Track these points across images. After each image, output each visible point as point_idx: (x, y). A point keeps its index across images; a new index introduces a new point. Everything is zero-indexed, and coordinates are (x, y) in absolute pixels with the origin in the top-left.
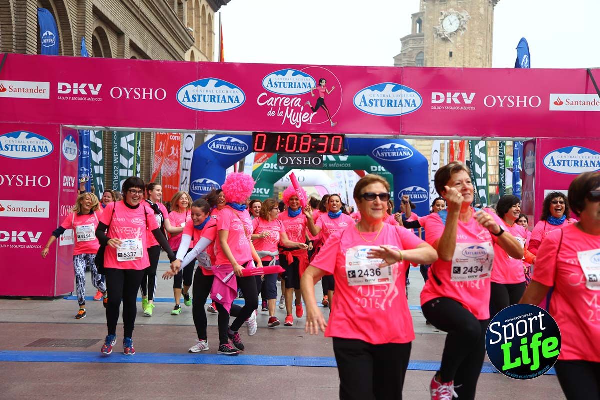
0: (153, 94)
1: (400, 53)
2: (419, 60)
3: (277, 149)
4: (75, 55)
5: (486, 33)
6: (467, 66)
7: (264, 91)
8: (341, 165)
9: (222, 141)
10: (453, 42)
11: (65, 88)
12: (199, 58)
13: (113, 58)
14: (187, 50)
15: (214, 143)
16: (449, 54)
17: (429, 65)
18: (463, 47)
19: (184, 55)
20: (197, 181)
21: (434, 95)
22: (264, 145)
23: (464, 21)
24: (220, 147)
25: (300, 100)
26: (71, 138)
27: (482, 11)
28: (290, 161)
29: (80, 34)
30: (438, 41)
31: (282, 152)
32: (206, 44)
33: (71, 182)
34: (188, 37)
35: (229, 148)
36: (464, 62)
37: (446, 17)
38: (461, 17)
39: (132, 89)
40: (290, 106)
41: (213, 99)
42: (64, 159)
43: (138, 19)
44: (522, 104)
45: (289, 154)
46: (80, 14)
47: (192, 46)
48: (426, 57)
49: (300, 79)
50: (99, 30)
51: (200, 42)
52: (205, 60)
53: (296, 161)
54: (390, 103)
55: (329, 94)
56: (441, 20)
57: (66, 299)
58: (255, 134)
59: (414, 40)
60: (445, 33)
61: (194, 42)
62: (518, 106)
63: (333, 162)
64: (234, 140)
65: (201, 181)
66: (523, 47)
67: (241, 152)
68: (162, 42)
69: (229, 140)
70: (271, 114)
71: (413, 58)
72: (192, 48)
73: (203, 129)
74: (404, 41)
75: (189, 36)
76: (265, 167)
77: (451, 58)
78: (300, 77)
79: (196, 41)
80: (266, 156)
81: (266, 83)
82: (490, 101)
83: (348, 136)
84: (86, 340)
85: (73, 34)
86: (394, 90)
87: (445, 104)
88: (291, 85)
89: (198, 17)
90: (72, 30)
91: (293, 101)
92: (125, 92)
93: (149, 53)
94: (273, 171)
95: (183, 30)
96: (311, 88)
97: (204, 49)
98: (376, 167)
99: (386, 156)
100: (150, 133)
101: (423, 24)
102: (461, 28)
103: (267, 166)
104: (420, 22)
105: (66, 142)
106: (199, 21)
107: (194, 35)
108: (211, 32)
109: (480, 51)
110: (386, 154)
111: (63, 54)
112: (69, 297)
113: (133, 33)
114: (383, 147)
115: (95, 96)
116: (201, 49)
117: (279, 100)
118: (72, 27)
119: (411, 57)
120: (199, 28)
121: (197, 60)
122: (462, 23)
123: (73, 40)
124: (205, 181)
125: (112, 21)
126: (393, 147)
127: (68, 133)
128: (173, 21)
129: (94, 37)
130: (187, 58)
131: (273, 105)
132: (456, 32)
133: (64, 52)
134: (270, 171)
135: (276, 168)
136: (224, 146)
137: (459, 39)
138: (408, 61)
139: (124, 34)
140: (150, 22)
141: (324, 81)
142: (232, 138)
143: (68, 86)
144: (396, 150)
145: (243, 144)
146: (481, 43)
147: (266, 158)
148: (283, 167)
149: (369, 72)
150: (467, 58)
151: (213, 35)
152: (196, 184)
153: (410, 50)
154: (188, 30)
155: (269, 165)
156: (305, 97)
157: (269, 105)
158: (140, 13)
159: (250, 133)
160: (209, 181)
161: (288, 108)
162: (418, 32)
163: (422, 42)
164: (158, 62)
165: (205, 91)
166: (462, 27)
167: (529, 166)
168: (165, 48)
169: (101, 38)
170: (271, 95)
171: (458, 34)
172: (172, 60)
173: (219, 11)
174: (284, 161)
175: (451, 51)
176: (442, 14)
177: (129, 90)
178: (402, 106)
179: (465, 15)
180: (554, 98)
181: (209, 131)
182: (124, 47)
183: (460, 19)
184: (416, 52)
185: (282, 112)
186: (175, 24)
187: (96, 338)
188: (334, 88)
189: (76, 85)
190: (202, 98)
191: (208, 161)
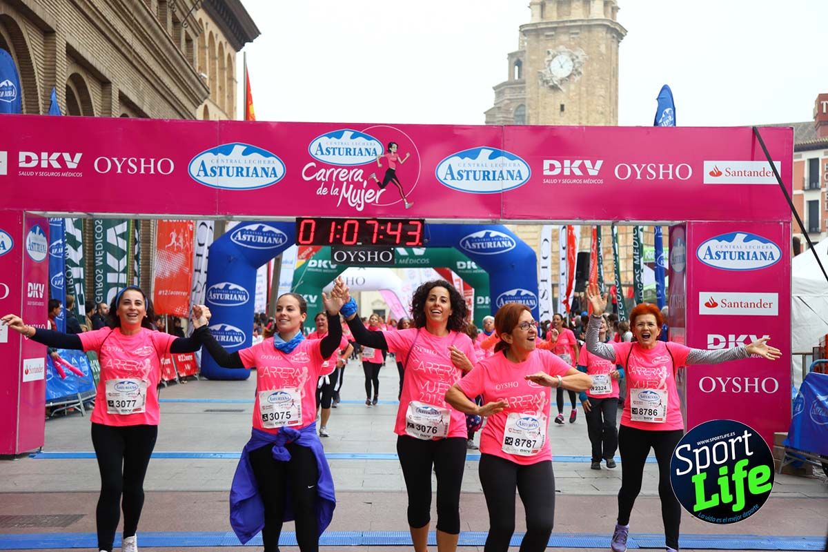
0: (155, 166)
1: (493, 106)
2: (518, 117)
3: (331, 241)
4: (41, 113)
5: (607, 79)
6: (584, 123)
7: (311, 159)
8: (416, 261)
9: (250, 230)
10: (564, 91)
11: (28, 160)
12: (215, 115)
13: (96, 116)
14: (199, 104)
15: (239, 233)
16: (559, 107)
17: (533, 123)
18: (578, 97)
19: (195, 111)
20: (216, 286)
21: (546, 163)
22: (312, 234)
23: (579, 63)
24: (247, 238)
25: (361, 171)
26: (38, 229)
27: (603, 49)
28: (349, 257)
29: (49, 83)
30: (544, 89)
31: (338, 244)
32: (224, 95)
33: (38, 290)
35: (260, 239)
36: (580, 118)
37: (554, 56)
38: (575, 57)
39: (124, 159)
40: (347, 180)
41: (239, 172)
42: (29, 259)
43: (131, 63)
44: (666, 175)
45: (347, 248)
46: (48, 56)
47: (205, 98)
48: (528, 111)
49: (361, 142)
50: (74, 78)
51: (216, 92)
52: (224, 118)
53: (357, 257)
54: (486, 175)
55: (402, 163)
56: (548, 61)
57: (32, 457)
58: (299, 221)
59: (512, 88)
60: (553, 79)
61: (209, 93)
62: (661, 177)
64: (267, 228)
65: (222, 286)
67: (277, 245)
68: (164, 93)
69: (260, 229)
70: (322, 191)
71: (511, 113)
72: (206, 102)
73: (225, 214)
74: (498, 90)
75: (201, 84)
76: (310, 265)
77: (562, 113)
78: (361, 140)
81: (313, 149)
82: (623, 172)
83: (428, 220)
84: (63, 516)
85: (38, 84)
86: (491, 157)
87: (561, 175)
88: (348, 152)
89: (213, 58)
90: (37, 78)
91: (352, 173)
92: (114, 164)
93: (146, 110)
94: (321, 270)
95: (193, 76)
96: (376, 155)
97: (222, 102)
98: (464, 263)
99: (479, 247)
100: (149, 220)
101: (523, 67)
103: (313, 263)
104: (519, 64)
105: (31, 234)
106: (214, 64)
107: (208, 83)
108: (231, 79)
109: (600, 102)
110: (478, 244)
111: (24, 111)
112: (37, 455)
113: (124, 82)
114: (474, 235)
115: (72, 170)
116: (218, 103)
117: (332, 172)
118: (36, 74)
119: (507, 112)
120: (215, 73)
121: (212, 118)
122: (577, 65)
123: (39, 91)
124: (227, 286)
125: (94, 64)
126: (487, 235)
127: (34, 223)
128: (179, 64)
129: (68, 88)
130: (199, 115)
131: (323, 180)
132: (569, 77)
133: (26, 108)
135: (325, 266)
136: (253, 237)
137: (572, 87)
138: (503, 118)
139: (110, 82)
140: (147, 66)
141: (394, 145)
142: (263, 225)
143: (34, 156)
144: (492, 240)
145: (280, 234)
146: (602, 92)
147: (312, 252)
149: (457, 132)
150: (584, 113)
151: (235, 83)
152: (214, 291)
153: (507, 102)
154: (200, 76)
155: (315, 262)
156: (368, 168)
157: (318, 179)
158: (133, 53)
159: (293, 218)
160: (233, 286)
161: (345, 183)
162: (516, 78)
163: (523, 91)
164: (160, 122)
165: (229, 161)
166: (576, 70)
167: (677, 259)
168: (168, 102)
169: (78, 88)
170: (321, 165)
171: (572, 80)
172: (178, 118)
173: (242, 50)
174: (340, 256)
175: (562, 103)
176: (549, 53)
177: (120, 161)
178: (503, 179)
179: (580, 54)
180: (709, 166)
181: (233, 216)
182: (111, 101)
183: (573, 60)
184: (514, 105)
185: (337, 189)
186: (182, 68)
187: (77, 513)
188: (408, 155)
189: (44, 155)
190: (224, 171)
191: (232, 258)
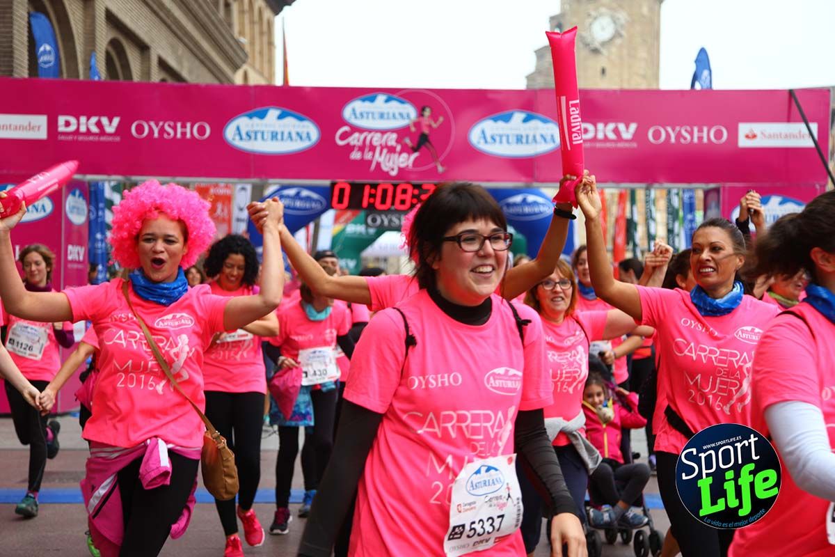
0: (192, 131)
1: (534, 70)
5: (649, 41)
6: (626, 86)
7: (345, 123)
9: (288, 195)
11: (68, 124)
13: (135, 80)
22: (347, 198)
26: (78, 192)
27: (645, 10)
28: (382, 221)
29: (89, 48)
30: (585, 52)
31: (371, 208)
32: (264, 60)
33: (78, 254)
34: (239, 51)
35: (298, 204)
36: (622, 81)
37: (595, 18)
39: (161, 124)
41: (274, 136)
42: (69, 222)
43: (169, 27)
44: (700, 138)
45: (381, 212)
46: (87, 21)
49: (395, 106)
52: (263, 83)
53: (390, 221)
54: (519, 139)
55: (435, 127)
58: (333, 185)
60: (594, 42)
62: (695, 140)
64: (305, 193)
66: (702, 60)
67: (315, 209)
68: (202, 58)
69: (298, 193)
70: (356, 155)
73: (261, 178)
75: (240, 48)
76: (348, 230)
78: (394, 104)
79: (249, 56)
80: (350, 214)
81: (347, 113)
82: (657, 135)
85: (78, 49)
86: (525, 120)
87: (595, 139)
88: (382, 116)
90: (77, 44)
91: (385, 137)
92: (151, 128)
93: (185, 74)
94: (359, 236)
95: (232, 42)
96: (409, 119)
99: (516, 213)
102: (618, 34)
103: (351, 228)
104: (560, 26)
105: (70, 198)
107: (247, 48)
110: (516, 209)
114: (511, 200)
115: (110, 135)
118: (76, 38)
119: (547, 74)
123: (79, 56)
125: (133, 29)
126: (524, 200)
127: (73, 186)
128: (217, 28)
130: (238, 80)
132: (610, 39)
134: (355, 235)
135: (364, 231)
136: (292, 202)
137: (614, 50)
138: (544, 81)
139: (150, 48)
140: (186, 31)
141: (428, 109)
142: (302, 190)
143: (73, 120)
144: (529, 204)
145: (318, 199)
147: (350, 217)
148: (374, 229)
150: (625, 76)
151: (274, 47)
153: (547, 65)
154: (239, 41)
155: (353, 226)
158: (172, 18)
164: (197, 87)
165: (264, 126)
169: (117, 53)
172: (216, 82)
173: (281, 14)
174: (374, 220)
176: (589, 15)
177: (157, 125)
178: (536, 143)
179: (623, 16)
180: (744, 128)
181: (271, 181)
182: (150, 67)
186: (220, 32)
189: (83, 119)
190: (259, 135)
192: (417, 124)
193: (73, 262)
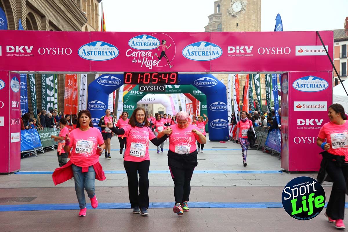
0: (64, 51)
1: (208, 24)
2: (219, 28)
3: (139, 82)
4: (16, 30)
5: (257, 12)
7: (130, 48)
8: (176, 91)
9: (105, 78)
10: (238, 17)
11: (10, 49)
12: (90, 29)
13: (39, 30)
14: (83, 25)
15: (101, 80)
16: (236, 24)
17: (225, 31)
18: (244, 20)
19: (82, 28)
20: (92, 102)
21: (229, 48)
22: (131, 79)
23: (244, 5)
24: (104, 81)
25: (151, 52)
26: (15, 78)
28: (146, 89)
29: (19, 17)
30: (229, 17)
32: (94, 21)
33: (16, 104)
34: (84, 18)
35: (110, 82)
36: (245, 29)
37: (234, 3)
38: (242, 3)
39: (51, 48)
40: (145, 56)
41: (99, 53)
42: (12, 91)
43: (53, 8)
44: (279, 52)
46: (18, 5)
47: (86, 22)
48: (223, 26)
49: (151, 40)
50: (30, 14)
51: (90, 20)
52: (94, 31)
53: (149, 89)
54: (203, 53)
55: (168, 48)
56: (231, 5)
57: (16, 173)
58: (125, 74)
59: (216, 16)
60: (233, 12)
61: (87, 20)
62: (278, 53)
63: (171, 89)
64: (113, 77)
65: (94, 102)
66: (279, 20)
67: (117, 84)
68: (68, 21)
69: (110, 78)
70: (134, 61)
71: (216, 27)
72: (86, 24)
73: (94, 71)
74: (210, 18)
75: (84, 16)
76: (131, 93)
77: (237, 27)
78: (150, 39)
79: (88, 20)
80: (132, 86)
81: (130, 43)
82: (261, 51)
83: (179, 73)
84: (28, 197)
85: (14, 17)
86: (206, 46)
87: (235, 53)
88: (145, 44)
89: (89, 5)
90: (14, 15)
91: (147, 53)
92: (47, 51)
93: (60, 27)
94: (136, 95)
95: (80, 13)
96: (157, 45)
97: (93, 24)
98: (196, 91)
99: (202, 84)
100: (63, 74)
101: (221, 7)
103: (132, 92)
104: (219, 6)
105: (12, 81)
106: (89, 8)
107: (87, 16)
108: (97, 14)
109: (254, 22)
110: (202, 83)
111: (9, 29)
112: (17, 173)
113: (50, 16)
114: (200, 79)
115: (29, 53)
116: (91, 25)
117: (139, 53)
118: (13, 13)
119: (214, 27)
120: (90, 12)
121: (89, 31)
122: (243, 6)
123: (15, 20)
124: (96, 102)
125: (38, 9)
126: (205, 79)
127: (14, 76)
128: (74, 8)
129: (27, 19)
130: (83, 30)
131: (135, 56)
132: (240, 11)
133: (10, 28)
134: (134, 95)
135: (138, 93)
136: (107, 81)
138: (212, 29)
139: (45, 16)
140: (61, 9)
141: (165, 41)
142: (111, 76)
143: (13, 47)
144: (207, 81)
145: (118, 80)
146: (254, 18)
147: (132, 87)
148: (142, 92)
149: (191, 35)
150: (247, 27)
151: (98, 16)
152: (91, 104)
153: (214, 22)
154: (83, 13)
155: (133, 91)
156: (154, 51)
157: (133, 56)
158: (54, 4)
159: (122, 73)
160: (99, 102)
161: (144, 57)
162: (218, 12)
163: (221, 18)
164: (66, 32)
165: (95, 49)
166: (243, 8)
167: (285, 88)
168: (70, 24)
169: (31, 19)
170: (134, 50)
171: (241, 13)
172: (74, 31)
173: (101, 2)
174: (143, 88)
175: (237, 23)
176: (231, 1)
177: (49, 49)
178: (211, 55)
180: (298, 48)
181: (98, 72)
182: (46, 24)
183: (242, 4)
184: (217, 24)
185: (141, 60)
186: (75, 10)
187: (34, 196)
188: (170, 45)
189: (17, 47)
190: (93, 53)
191: (98, 90)
192: (160, 47)
193: (14, 108)
